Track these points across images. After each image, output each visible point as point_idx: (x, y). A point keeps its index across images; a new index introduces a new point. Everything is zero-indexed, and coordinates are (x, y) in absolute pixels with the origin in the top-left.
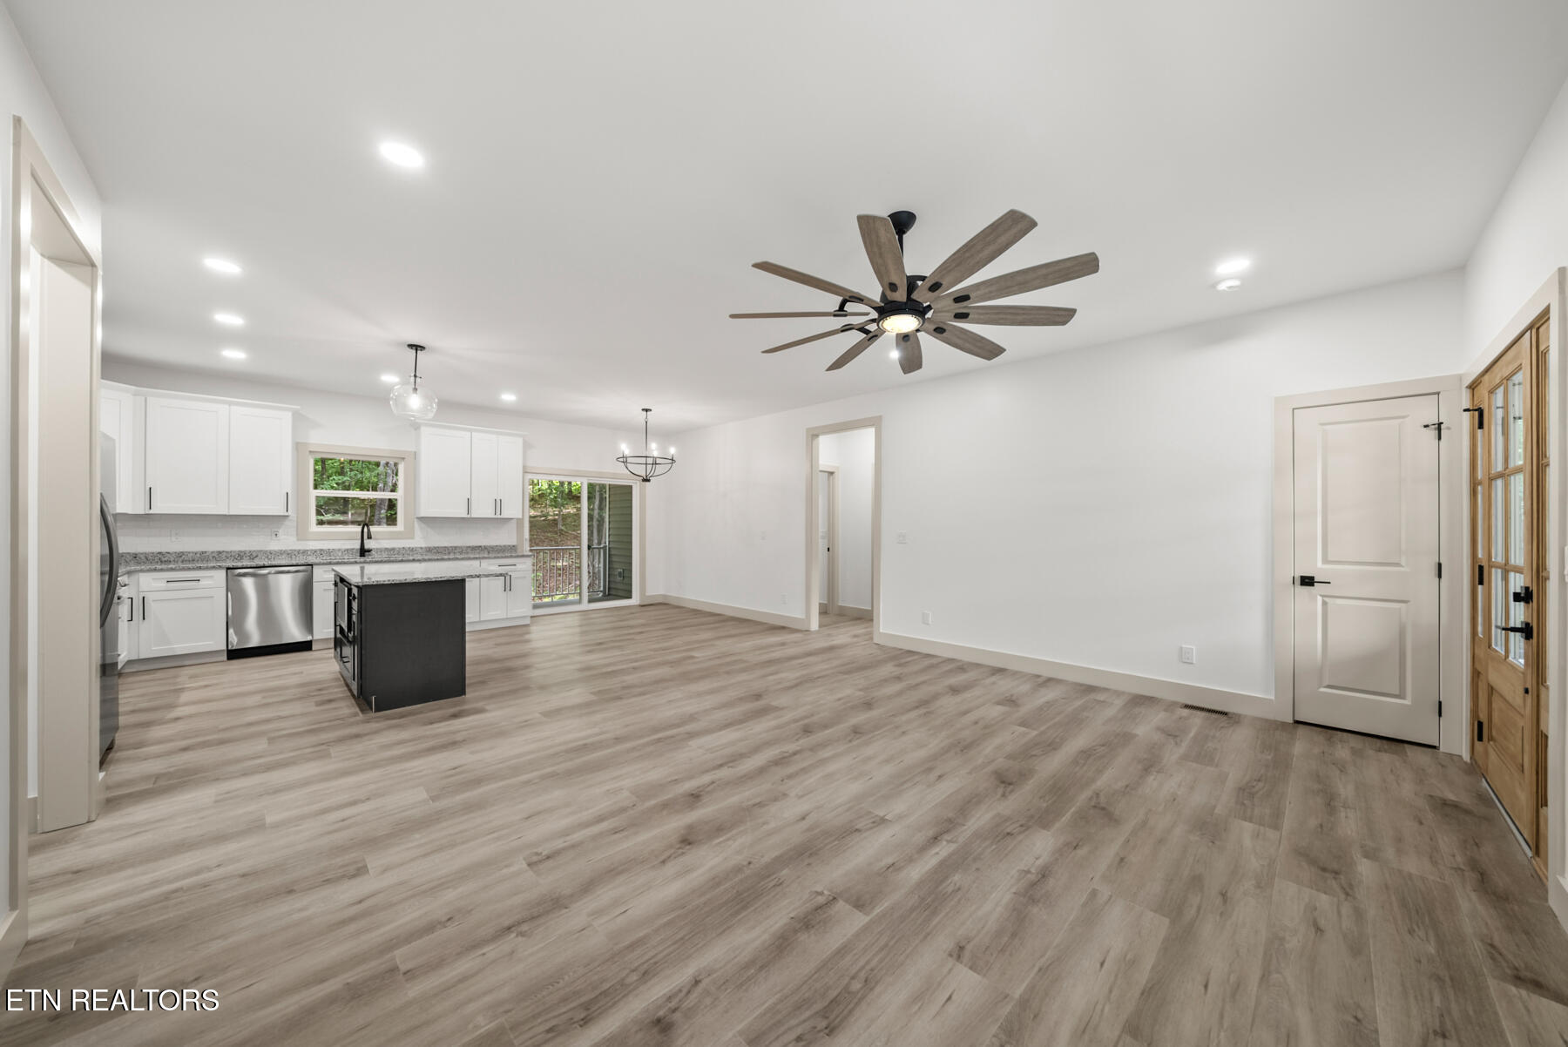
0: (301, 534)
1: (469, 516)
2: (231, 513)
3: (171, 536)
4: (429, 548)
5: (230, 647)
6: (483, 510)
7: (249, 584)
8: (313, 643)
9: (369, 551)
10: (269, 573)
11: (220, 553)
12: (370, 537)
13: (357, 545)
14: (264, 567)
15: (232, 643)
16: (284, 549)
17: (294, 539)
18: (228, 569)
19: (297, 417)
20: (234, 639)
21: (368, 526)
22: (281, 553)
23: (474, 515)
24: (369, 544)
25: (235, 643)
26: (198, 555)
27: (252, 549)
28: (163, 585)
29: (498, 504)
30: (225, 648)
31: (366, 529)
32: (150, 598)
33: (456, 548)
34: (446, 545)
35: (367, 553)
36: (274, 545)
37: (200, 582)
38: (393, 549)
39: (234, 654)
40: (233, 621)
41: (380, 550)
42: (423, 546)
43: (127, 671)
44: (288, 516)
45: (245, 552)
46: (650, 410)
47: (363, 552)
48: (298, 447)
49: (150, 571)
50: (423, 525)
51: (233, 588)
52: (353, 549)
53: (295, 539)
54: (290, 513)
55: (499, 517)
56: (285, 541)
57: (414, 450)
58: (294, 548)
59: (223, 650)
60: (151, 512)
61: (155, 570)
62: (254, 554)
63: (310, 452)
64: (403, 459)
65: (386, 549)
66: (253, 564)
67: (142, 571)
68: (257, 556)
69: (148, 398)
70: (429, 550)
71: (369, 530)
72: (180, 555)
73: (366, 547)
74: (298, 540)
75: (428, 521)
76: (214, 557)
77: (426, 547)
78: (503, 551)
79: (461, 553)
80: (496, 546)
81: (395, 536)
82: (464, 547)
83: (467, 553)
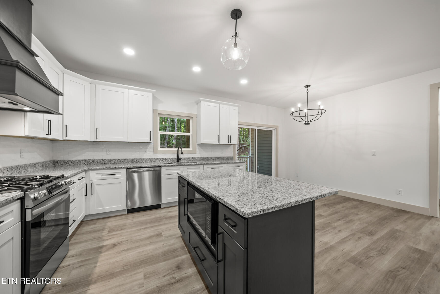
0: (155, 152)
1: (219, 143)
2: (129, 141)
3: (106, 152)
5: (128, 208)
6: (224, 141)
7: (135, 175)
8: (161, 205)
9: (180, 159)
10: (144, 171)
11: (125, 159)
12: (182, 153)
13: (175, 156)
14: (142, 167)
15: (129, 206)
16: (149, 158)
17: (152, 153)
18: (127, 168)
19: (154, 98)
20: (129, 204)
21: (181, 148)
22: (148, 159)
23: (220, 143)
24: (181, 156)
25: (130, 206)
26: (117, 161)
27: (137, 158)
28: (100, 177)
29: (229, 138)
30: (126, 208)
31: (180, 149)
32: (95, 183)
33: (211, 158)
34: (208, 157)
35: (179, 160)
36: (145, 156)
37: (116, 176)
38: (189, 158)
39: (130, 211)
40: (130, 195)
41: (185, 159)
42: (200, 157)
43: (86, 220)
44: (150, 143)
45: (134, 159)
46: (310, 86)
47: (178, 159)
48: (154, 111)
49: (94, 169)
50: (200, 148)
51: (130, 178)
52: (174, 158)
54: (152, 141)
56: (149, 154)
57: (196, 113)
58: (152, 158)
59: (126, 209)
60: (98, 140)
61: (97, 169)
62: (138, 160)
63: (159, 114)
64: (192, 117)
65: (186, 158)
66: (137, 166)
67: (91, 170)
68: (139, 161)
69: (96, 85)
70: (203, 159)
71: (181, 149)
72: (110, 160)
73: (179, 157)
74: (154, 154)
75: (202, 145)
76: (123, 161)
77: (201, 158)
78: (228, 160)
79: (213, 160)
80: (226, 157)
81: (189, 152)
82: (214, 157)
83: (215, 160)
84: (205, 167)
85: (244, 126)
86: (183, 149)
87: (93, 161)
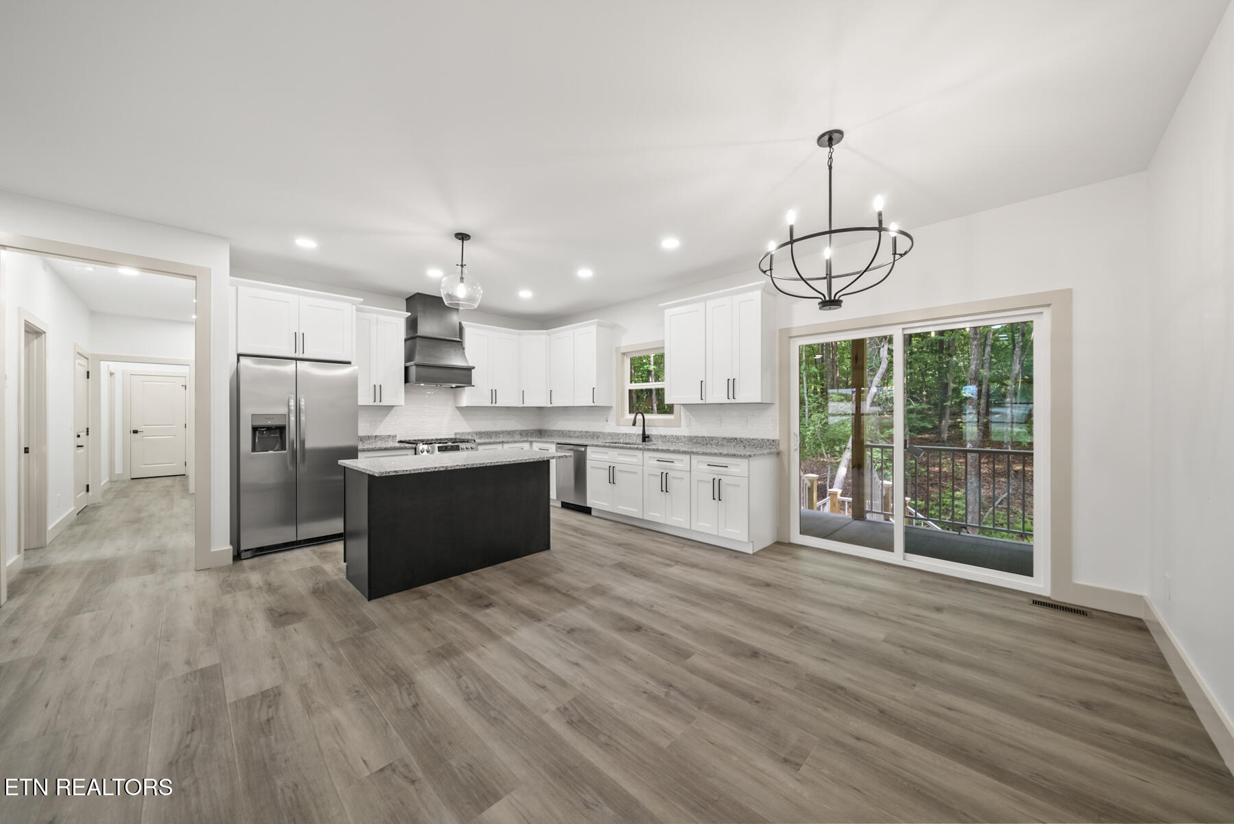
0: (619, 420)
1: (703, 402)
4: (691, 437)
6: (717, 395)
9: (648, 437)
12: (648, 424)
29: (731, 385)
33: (712, 438)
34: (704, 435)
35: (647, 439)
38: (665, 436)
41: (663, 438)
42: (687, 434)
47: (645, 438)
50: (688, 414)
53: (615, 424)
55: (734, 401)
56: (610, 426)
63: (623, 353)
65: (661, 436)
70: (694, 440)
73: (646, 433)
75: (691, 408)
77: (688, 437)
78: (761, 447)
79: (717, 445)
80: (753, 439)
81: (667, 424)
82: (720, 438)
83: (723, 445)
84: (695, 459)
85: (823, 336)
86: (647, 416)
87: (563, 432)
